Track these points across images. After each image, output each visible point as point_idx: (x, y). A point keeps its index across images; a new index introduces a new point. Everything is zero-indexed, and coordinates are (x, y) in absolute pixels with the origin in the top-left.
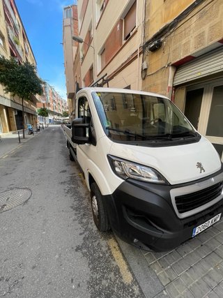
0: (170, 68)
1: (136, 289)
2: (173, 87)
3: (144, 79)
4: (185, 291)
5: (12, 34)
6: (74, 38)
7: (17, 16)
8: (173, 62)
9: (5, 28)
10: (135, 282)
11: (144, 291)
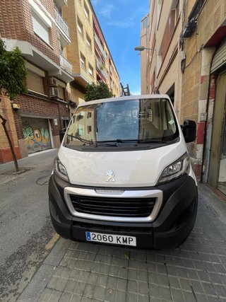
0: (204, 52)
1: (46, 254)
2: (211, 75)
3: (183, 72)
4: (65, 278)
5: (99, 64)
6: (136, 49)
7: (105, 47)
8: (205, 44)
9: (94, 61)
10: (50, 251)
11: (47, 258)
